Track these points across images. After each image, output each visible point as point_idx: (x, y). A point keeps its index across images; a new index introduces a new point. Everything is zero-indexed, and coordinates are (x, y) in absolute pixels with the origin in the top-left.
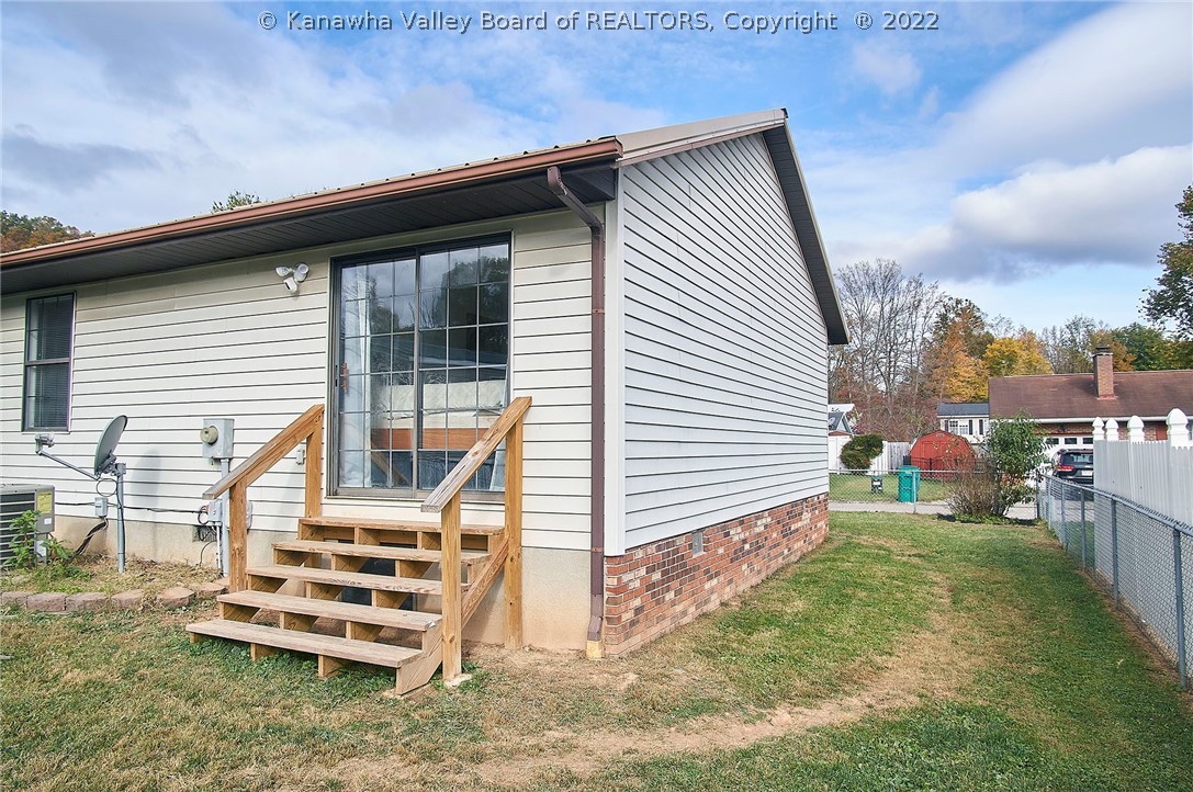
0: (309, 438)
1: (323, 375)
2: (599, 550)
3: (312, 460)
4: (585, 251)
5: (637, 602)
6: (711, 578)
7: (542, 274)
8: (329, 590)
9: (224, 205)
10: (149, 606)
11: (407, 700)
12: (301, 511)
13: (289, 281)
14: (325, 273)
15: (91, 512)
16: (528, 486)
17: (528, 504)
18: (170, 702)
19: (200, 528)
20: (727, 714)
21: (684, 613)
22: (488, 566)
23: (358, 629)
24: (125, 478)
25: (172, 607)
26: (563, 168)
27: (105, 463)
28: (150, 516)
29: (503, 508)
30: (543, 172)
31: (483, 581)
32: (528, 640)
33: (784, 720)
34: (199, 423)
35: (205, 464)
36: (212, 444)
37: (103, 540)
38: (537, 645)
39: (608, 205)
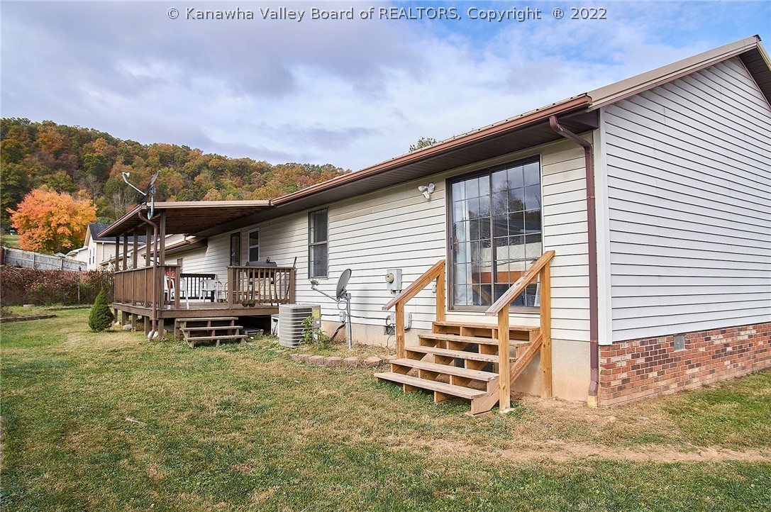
0: (438, 278)
1: (444, 243)
2: (595, 341)
3: (439, 290)
4: (582, 161)
5: (625, 375)
6: (692, 367)
7: (559, 178)
8: (445, 360)
9: (416, 146)
10: (360, 365)
11: (476, 418)
12: (434, 318)
13: (425, 193)
14: (443, 186)
15: (338, 319)
16: (554, 303)
17: (554, 314)
18: (362, 407)
19: (387, 327)
20: (669, 445)
21: (667, 388)
22: (529, 348)
23: (456, 380)
24: (351, 301)
25: (371, 366)
26: (558, 116)
27: (341, 293)
28: (364, 321)
29: (539, 316)
30: (548, 120)
31: (525, 356)
32: (555, 394)
33: (712, 454)
34: (385, 272)
35: (388, 293)
36: (391, 283)
37: (344, 334)
38: (560, 397)
39: (595, 132)
